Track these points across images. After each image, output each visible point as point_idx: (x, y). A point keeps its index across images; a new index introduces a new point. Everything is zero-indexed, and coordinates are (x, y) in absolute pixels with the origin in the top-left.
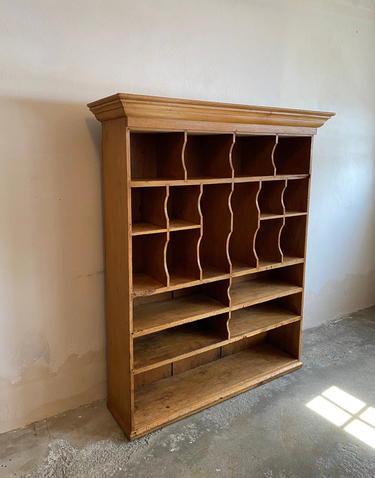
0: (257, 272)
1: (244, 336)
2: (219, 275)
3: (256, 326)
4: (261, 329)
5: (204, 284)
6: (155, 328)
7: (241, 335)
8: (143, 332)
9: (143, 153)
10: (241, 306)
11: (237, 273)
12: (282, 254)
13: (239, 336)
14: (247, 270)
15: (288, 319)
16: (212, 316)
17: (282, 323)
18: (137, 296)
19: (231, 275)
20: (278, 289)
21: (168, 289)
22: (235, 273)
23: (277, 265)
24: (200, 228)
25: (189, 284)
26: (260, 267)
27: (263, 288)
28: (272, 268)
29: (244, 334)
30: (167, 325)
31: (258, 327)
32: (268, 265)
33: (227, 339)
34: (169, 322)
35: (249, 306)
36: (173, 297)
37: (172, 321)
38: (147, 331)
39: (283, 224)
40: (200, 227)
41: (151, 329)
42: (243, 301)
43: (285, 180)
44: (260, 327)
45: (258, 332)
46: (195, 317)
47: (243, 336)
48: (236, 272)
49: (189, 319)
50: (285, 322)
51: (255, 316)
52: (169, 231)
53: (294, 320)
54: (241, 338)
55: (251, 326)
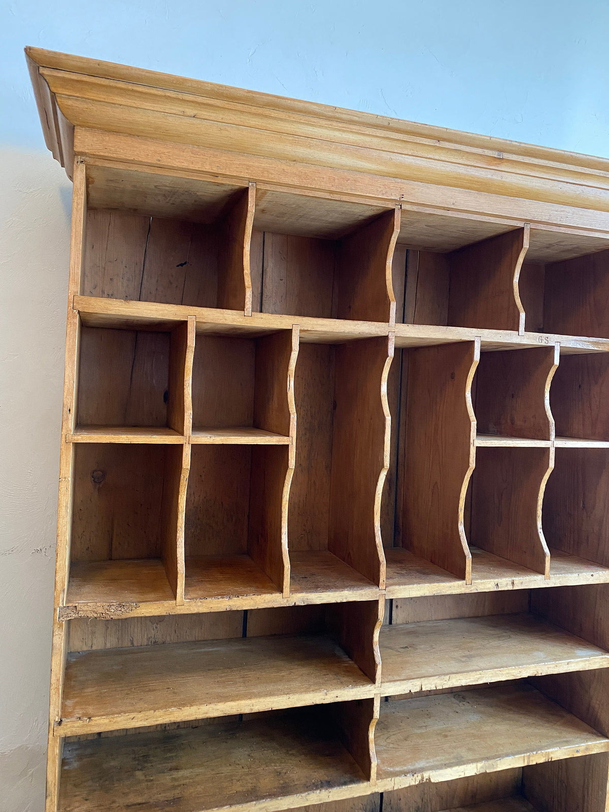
0: (468, 591)
1: (423, 778)
2: (347, 587)
3: (469, 749)
4: (480, 765)
5: (295, 608)
6: (132, 715)
7: (413, 772)
8: (92, 723)
9: (182, 265)
10: (414, 686)
11: (404, 587)
12: (546, 550)
13: (405, 773)
14: (434, 582)
15: (567, 742)
16: (318, 702)
17: (548, 754)
18: (82, 614)
19: (384, 592)
20: (538, 650)
21: (178, 607)
22: (397, 587)
23: (530, 581)
24: (288, 445)
25: (247, 602)
26: (477, 579)
27: (495, 643)
28: (516, 588)
29: (422, 770)
30: (171, 713)
31: (470, 756)
32: (504, 576)
33: (368, 778)
34: (182, 704)
35: (439, 687)
36: (244, 635)
37: (190, 702)
38: (107, 721)
39: (548, 467)
40: (287, 443)
41: (119, 719)
42: (423, 672)
43: (553, 347)
44: (477, 756)
45: (470, 770)
46: (262, 700)
47: (420, 778)
48: (399, 584)
49: (243, 702)
50: (559, 753)
51: (474, 718)
52: (191, 443)
53: (587, 749)
54: (413, 783)
55: (455, 748)
